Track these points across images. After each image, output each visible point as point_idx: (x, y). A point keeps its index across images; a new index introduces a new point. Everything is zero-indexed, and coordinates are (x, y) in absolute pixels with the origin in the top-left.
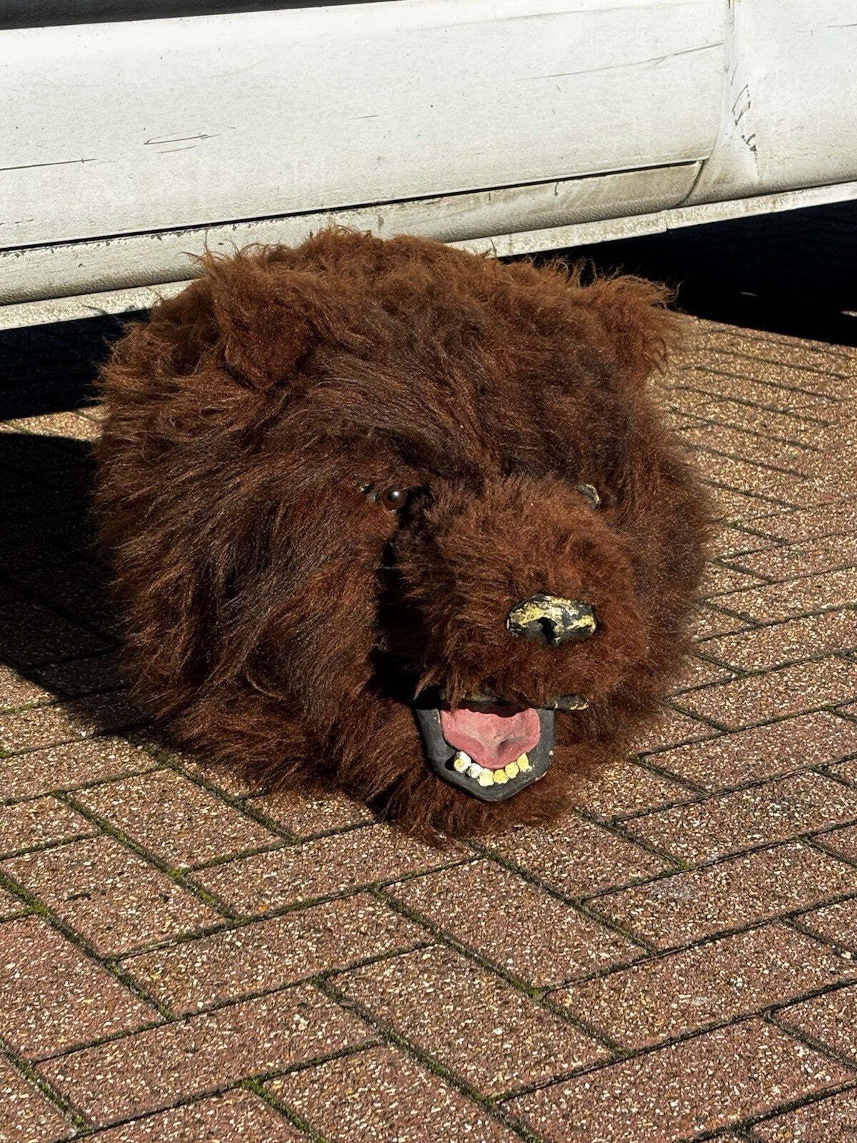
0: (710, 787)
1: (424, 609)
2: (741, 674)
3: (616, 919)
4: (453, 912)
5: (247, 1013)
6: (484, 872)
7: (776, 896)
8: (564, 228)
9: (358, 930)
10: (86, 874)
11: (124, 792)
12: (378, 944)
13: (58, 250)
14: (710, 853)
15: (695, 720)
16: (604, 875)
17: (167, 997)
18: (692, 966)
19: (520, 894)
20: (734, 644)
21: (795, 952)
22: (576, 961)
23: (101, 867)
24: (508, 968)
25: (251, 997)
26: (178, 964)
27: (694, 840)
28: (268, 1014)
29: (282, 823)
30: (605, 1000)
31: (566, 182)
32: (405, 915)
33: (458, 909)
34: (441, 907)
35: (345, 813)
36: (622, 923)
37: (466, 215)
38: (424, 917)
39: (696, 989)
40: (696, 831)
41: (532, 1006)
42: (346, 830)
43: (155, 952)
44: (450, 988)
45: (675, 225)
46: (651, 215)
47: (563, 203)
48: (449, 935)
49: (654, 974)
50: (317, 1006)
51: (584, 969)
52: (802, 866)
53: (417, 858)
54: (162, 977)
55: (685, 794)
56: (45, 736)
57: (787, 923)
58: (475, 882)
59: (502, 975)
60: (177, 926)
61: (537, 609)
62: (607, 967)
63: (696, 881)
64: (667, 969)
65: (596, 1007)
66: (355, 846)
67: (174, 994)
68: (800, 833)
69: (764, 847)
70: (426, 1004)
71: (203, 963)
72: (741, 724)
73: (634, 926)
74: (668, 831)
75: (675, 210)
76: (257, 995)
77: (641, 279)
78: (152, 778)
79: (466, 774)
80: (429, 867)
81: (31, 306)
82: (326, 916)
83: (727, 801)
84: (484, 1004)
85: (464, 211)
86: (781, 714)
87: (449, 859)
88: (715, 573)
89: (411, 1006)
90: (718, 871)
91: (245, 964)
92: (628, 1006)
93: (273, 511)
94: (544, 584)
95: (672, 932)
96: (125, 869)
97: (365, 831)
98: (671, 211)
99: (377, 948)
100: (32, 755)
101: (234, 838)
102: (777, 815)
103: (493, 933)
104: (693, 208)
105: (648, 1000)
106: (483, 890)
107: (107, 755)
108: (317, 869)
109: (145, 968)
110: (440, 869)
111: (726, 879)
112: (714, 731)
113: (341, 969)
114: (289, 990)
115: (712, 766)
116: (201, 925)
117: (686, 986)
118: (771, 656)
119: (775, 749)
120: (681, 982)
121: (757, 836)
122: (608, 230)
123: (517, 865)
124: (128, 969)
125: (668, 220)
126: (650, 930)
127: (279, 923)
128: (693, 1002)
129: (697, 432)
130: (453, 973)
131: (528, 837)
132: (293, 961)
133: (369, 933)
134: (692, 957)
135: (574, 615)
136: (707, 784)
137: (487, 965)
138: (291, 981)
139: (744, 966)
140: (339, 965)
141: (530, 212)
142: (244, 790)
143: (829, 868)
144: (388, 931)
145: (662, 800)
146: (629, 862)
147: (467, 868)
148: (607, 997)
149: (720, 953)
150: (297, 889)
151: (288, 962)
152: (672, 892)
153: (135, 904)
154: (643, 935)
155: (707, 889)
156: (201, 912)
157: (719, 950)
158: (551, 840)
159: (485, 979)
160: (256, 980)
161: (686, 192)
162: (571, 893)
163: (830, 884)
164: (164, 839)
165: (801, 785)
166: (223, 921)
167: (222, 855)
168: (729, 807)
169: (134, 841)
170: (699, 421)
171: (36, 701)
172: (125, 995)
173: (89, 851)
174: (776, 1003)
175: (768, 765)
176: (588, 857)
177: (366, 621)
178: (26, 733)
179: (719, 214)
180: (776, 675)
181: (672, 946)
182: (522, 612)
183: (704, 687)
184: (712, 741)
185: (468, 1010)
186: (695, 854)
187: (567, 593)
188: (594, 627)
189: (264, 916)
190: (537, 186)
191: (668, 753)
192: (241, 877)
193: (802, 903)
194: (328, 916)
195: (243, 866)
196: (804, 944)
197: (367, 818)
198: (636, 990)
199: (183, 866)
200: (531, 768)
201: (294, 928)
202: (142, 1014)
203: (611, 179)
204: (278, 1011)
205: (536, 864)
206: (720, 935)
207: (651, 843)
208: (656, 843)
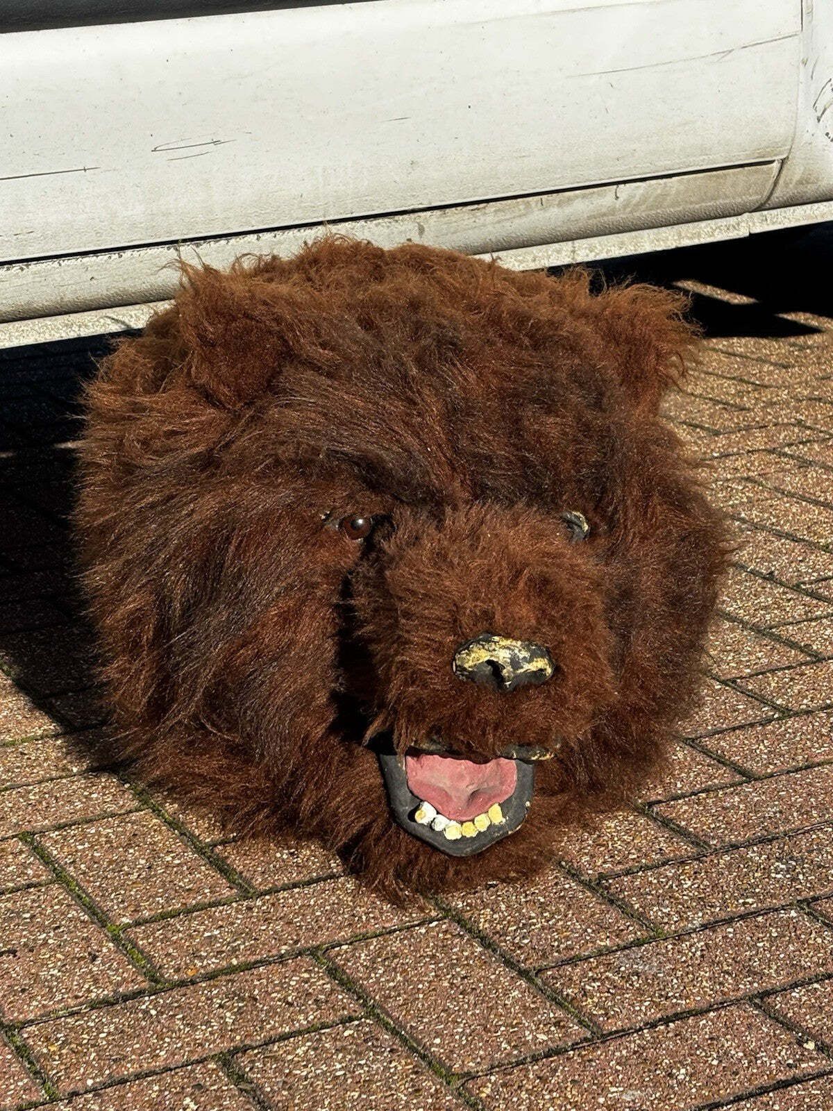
0: (715, 842)
1: (373, 647)
2: (786, 713)
3: (568, 995)
4: (393, 981)
5: (136, 1094)
6: (441, 935)
7: (751, 972)
8: (633, 234)
9: (285, 1000)
10: (21, 927)
11: (93, 835)
12: (301, 1017)
13: (65, 263)
14: (693, 919)
15: (720, 765)
16: (569, 943)
17: (58, 1073)
18: (635, 1053)
19: (471, 962)
20: (787, 680)
21: (754, 1039)
22: (509, 1043)
23: (39, 920)
24: (433, 1049)
25: (147, 1075)
26: (82, 1033)
27: (680, 903)
28: (158, 1096)
29: (244, 874)
30: (527, 1090)
31: (628, 185)
32: (342, 983)
33: (399, 978)
34: (381, 976)
35: (314, 863)
36: (573, 999)
37: (517, 221)
38: (361, 986)
39: (631, 1081)
40: (685, 893)
41: (445, 1095)
42: (309, 883)
43: (63, 1019)
44: (362, 1071)
45: (758, 229)
46: (731, 219)
47: (625, 207)
48: (382, 1008)
49: (590, 1061)
50: (213, 1088)
51: (515, 1052)
52: (790, 937)
53: (373, 918)
54: (60, 1049)
55: (686, 849)
56: (35, 771)
57: (755, 1004)
58: (428, 946)
59: (423, 1057)
60: (95, 990)
61: (482, 650)
62: (541, 1050)
63: (667, 951)
64: (606, 1056)
65: (515, 1099)
66: (312, 903)
67: (66, 1069)
68: (799, 898)
69: (755, 913)
70: (330, 1089)
71: (109, 1033)
72: (769, 771)
73: (584, 1004)
74: (654, 892)
75: (758, 214)
76: (154, 1073)
77: (656, 288)
78: (127, 820)
79: (430, 826)
80: (384, 928)
81: (48, 321)
82: (256, 983)
83: (729, 858)
84: (393, 1092)
85: (514, 218)
86: (817, 760)
87: (407, 919)
88: (789, 600)
89: (314, 1091)
90: (696, 940)
91: (152, 1036)
92: (550, 1099)
93: (228, 540)
94: (491, 624)
95: (624, 1012)
96: (63, 923)
97: (330, 885)
98: (753, 214)
99: (298, 1021)
100: (14, 793)
101: (189, 890)
102: (779, 876)
103: (429, 1007)
104: (779, 210)
105: (573, 1092)
106: (433, 957)
107: (91, 794)
108: (264, 928)
109: (46, 1038)
110: (395, 931)
111: (702, 950)
112: (738, 778)
113: (254, 1044)
114: (189, 1068)
115: (724, 818)
116: (121, 990)
117: (621, 1077)
118: (824, 694)
119: (799, 800)
120: (617, 1071)
121: (750, 900)
122: (683, 235)
123: (478, 927)
124: (28, 1038)
125: (750, 224)
126: (600, 1009)
127: (205, 988)
128: (624, 1097)
129: (816, 446)
130: (371, 1054)
131: (499, 896)
132: (204, 1034)
133: (295, 1003)
134: (638, 1042)
135: (525, 658)
136: (713, 838)
137: (410, 1044)
138: (196, 1057)
139: (692, 1055)
140: (252, 1040)
141: (589, 218)
142: (218, 836)
143: (819, 940)
144: (316, 1001)
145: (658, 856)
146: (601, 927)
147: (423, 931)
148: (531, 1087)
149: (670, 1039)
150: (235, 950)
151: (199, 1035)
152: (638, 964)
153: (59, 963)
154: (591, 1014)
155: (677, 961)
156: (125, 975)
157: (670, 1035)
158: (523, 900)
159: (403, 1062)
160: (158, 1056)
161: (766, 194)
162: (527, 962)
163: (815, 959)
164: (116, 890)
165: (815, 843)
166: (145, 985)
167: (170, 909)
168: (729, 866)
169: (84, 892)
170: (822, 435)
171: (40, 732)
172: (15, 1068)
173: (34, 901)
174: (717, 1101)
175: (786, 818)
176: (558, 921)
177: (325, 660)
178: (18, 767)
179: (809, 217)
180: (823, 715)
181: (620, 1028)
182: (468, 654)
183: (741, 727)
184: (732, 789)
185: (373, 1097)
186: (675, 919)
187: (517, 633)
188: (549, 671)
189: (191, 981)
190: (595, 190)
191: (680, 801)
192: (181, 935)
193: (778, 981)
194: (258, 983)
195: (186, 923)
196: (766, 1030)
197: (335, 870)
198: (566, 1079)
199: (125, 920)
200: (504, 820)
201: (217, 996)
202: (25, 1091)
203: (679, 181)
204: (170, 1092)
205: (499, 927)
206: (677, 1017)
207: (632, 906)
208: (636, 906)
